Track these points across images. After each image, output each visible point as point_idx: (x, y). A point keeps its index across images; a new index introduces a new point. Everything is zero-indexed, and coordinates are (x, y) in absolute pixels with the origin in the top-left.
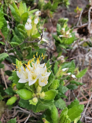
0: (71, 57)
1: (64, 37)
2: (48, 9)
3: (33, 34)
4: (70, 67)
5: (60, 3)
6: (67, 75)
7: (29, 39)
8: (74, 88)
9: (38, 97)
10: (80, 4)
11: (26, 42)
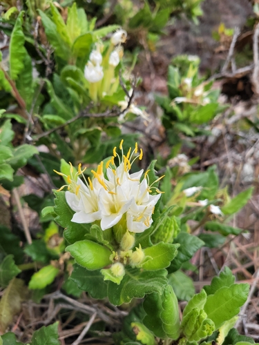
0: (206, 160)
1: (188, 104)
2: (141, 27)
3: (104, 94)
4: (205, 185)
5: (174, 9)
6: (199, 207)
7: (93, 108)
8: (215, 244)
9: (125, 262)
10: (227, 14)
11: (85, 115)
